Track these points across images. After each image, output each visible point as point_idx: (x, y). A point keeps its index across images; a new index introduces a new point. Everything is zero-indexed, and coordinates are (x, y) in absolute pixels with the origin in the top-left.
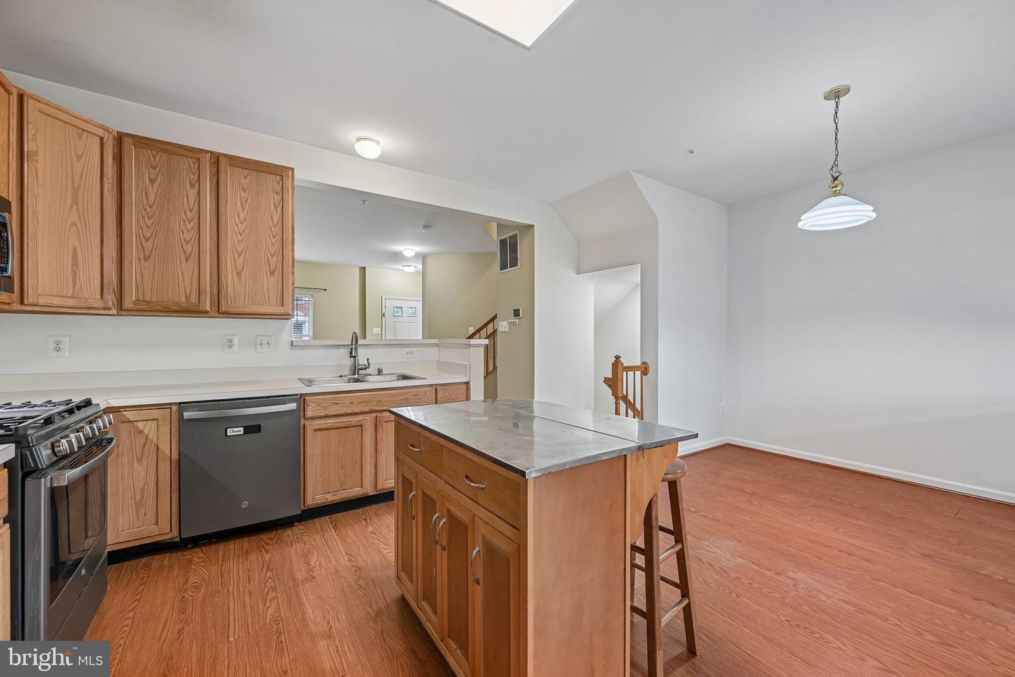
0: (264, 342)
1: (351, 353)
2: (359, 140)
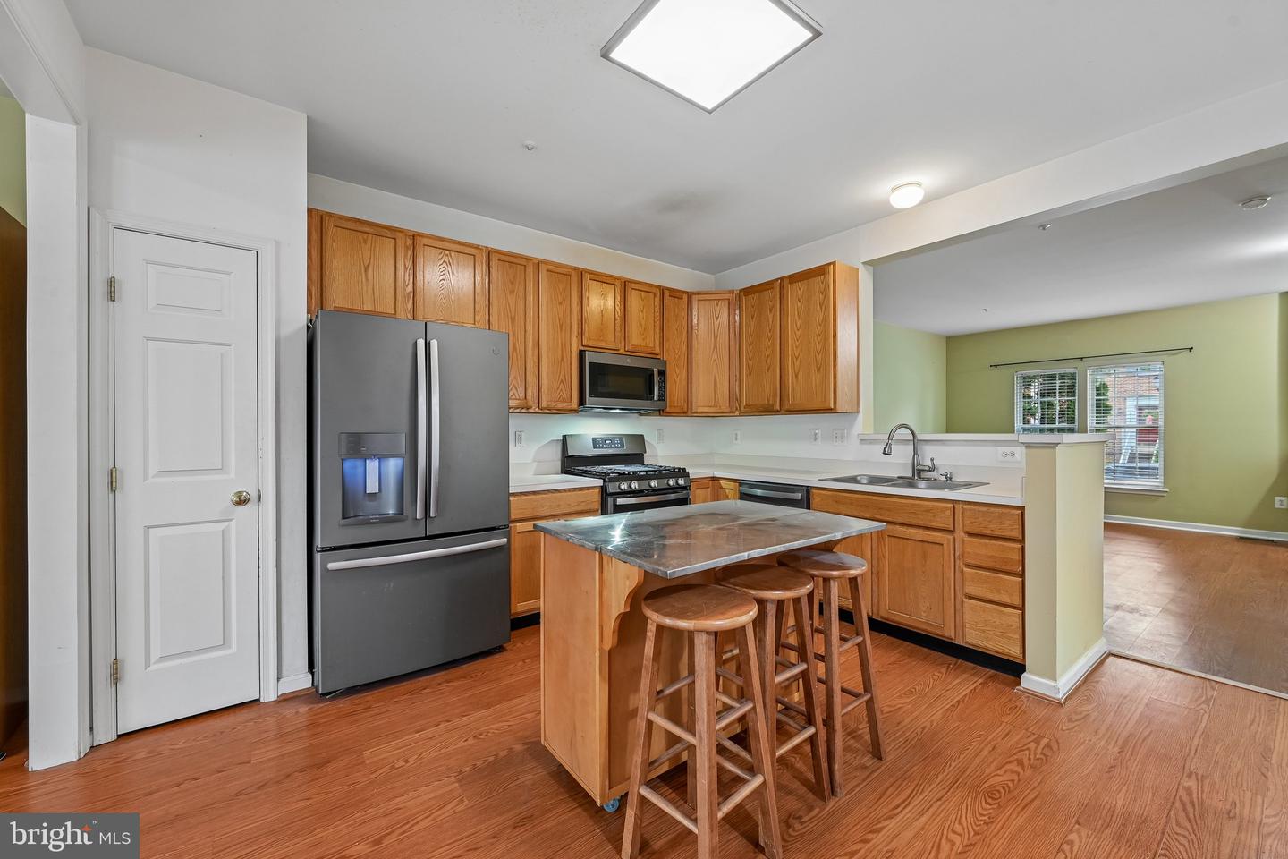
0: (839, 435)
1: (885, 449)
2: (894, 190)
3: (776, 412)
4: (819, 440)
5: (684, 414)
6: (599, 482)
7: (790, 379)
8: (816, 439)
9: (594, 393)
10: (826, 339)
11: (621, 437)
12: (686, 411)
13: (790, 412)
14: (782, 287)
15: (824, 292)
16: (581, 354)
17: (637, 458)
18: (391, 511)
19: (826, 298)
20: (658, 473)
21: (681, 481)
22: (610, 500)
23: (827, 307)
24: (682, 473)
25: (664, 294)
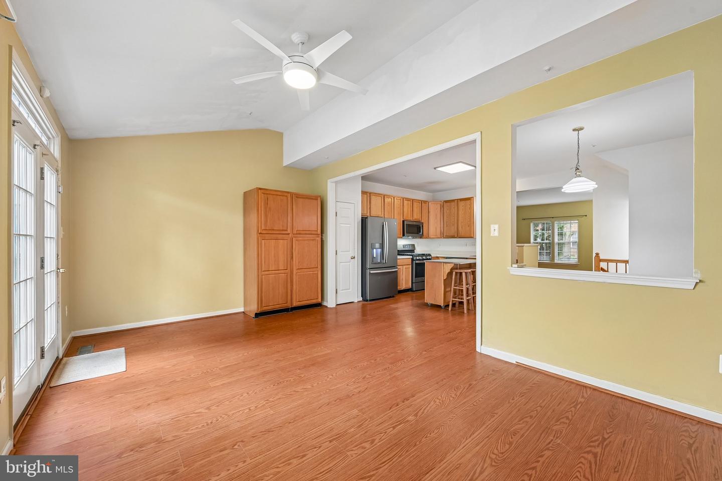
3: (456, 238)
4: (468, 246)
5: (427, 238)
6: (411, 257)
7: (460, 229)
8: (466, 246)
9: (407, 233)
10: (471, 218)
11: (409, 245)
12: (428, 237)
13: (460, 238)
14: (457, 202)
15: (470, 205)
16: (403, 221)
17: (413, 251)
18: (379, 261)
19: (471, 207)
20: (419, 255)
21: (430, 257)
22: (414, 262)
23: (471, 209)
24: (430, 255)
25: (422, 202)
